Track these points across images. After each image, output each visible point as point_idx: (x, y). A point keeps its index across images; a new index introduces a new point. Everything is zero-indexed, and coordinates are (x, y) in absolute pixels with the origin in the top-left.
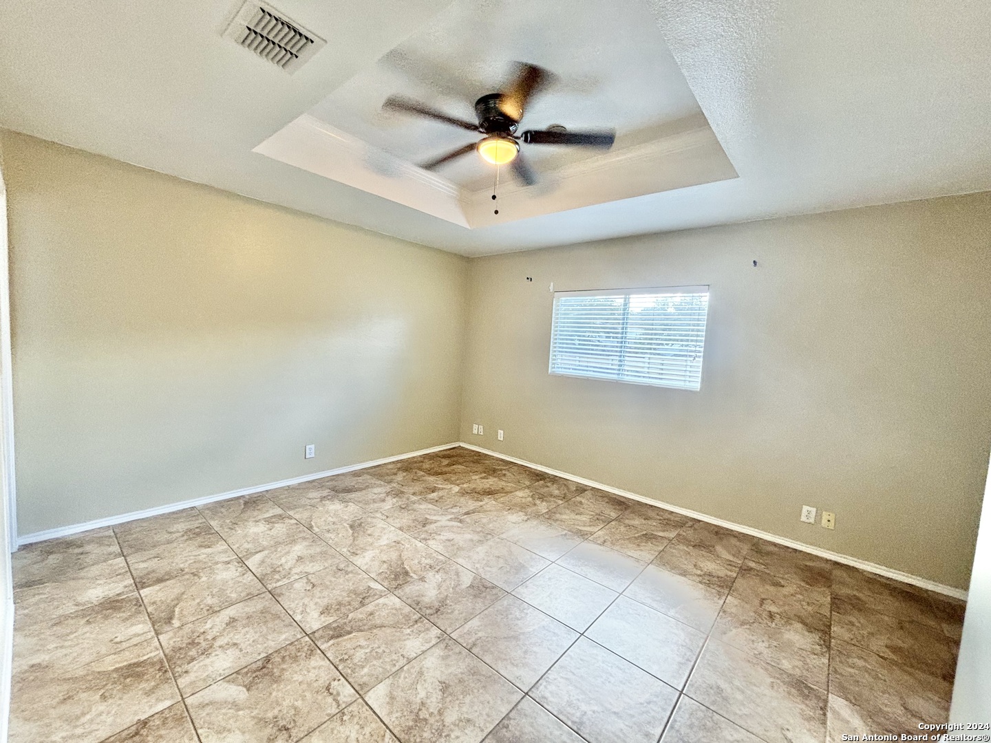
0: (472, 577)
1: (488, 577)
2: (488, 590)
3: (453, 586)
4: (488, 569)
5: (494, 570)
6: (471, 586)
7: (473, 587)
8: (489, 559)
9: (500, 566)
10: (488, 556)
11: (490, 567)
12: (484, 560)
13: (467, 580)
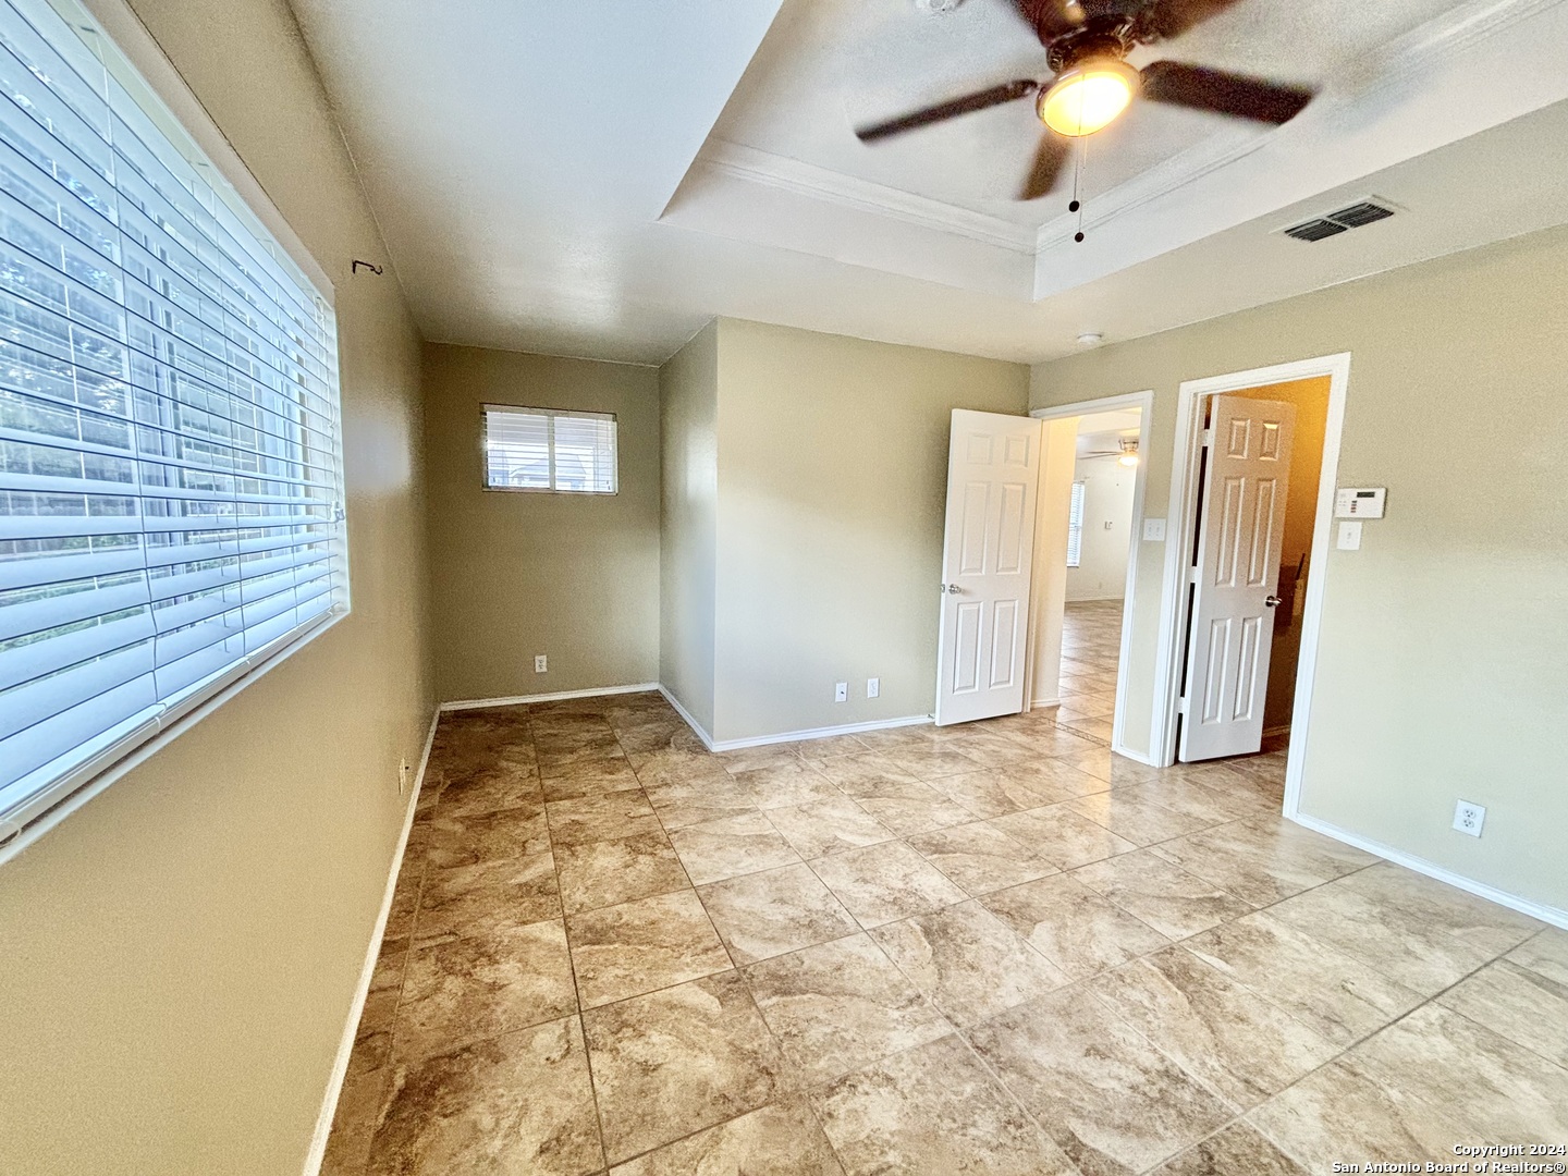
0: (1033, 937)
1: (1002, 931)
2: (1006, 910)
3: (1068, 930)
4: (999, 945)
5: (988, 941)
6: (1035, 922)
7: (1031, 921)
8: (995, 968)
9: (974, 947)
10: (996, 976)
11: (995, 948)
12: (1006, 969)
13: (1043, 934)
